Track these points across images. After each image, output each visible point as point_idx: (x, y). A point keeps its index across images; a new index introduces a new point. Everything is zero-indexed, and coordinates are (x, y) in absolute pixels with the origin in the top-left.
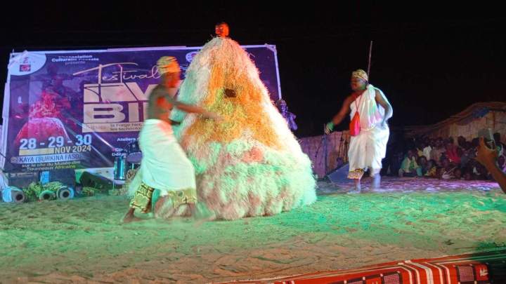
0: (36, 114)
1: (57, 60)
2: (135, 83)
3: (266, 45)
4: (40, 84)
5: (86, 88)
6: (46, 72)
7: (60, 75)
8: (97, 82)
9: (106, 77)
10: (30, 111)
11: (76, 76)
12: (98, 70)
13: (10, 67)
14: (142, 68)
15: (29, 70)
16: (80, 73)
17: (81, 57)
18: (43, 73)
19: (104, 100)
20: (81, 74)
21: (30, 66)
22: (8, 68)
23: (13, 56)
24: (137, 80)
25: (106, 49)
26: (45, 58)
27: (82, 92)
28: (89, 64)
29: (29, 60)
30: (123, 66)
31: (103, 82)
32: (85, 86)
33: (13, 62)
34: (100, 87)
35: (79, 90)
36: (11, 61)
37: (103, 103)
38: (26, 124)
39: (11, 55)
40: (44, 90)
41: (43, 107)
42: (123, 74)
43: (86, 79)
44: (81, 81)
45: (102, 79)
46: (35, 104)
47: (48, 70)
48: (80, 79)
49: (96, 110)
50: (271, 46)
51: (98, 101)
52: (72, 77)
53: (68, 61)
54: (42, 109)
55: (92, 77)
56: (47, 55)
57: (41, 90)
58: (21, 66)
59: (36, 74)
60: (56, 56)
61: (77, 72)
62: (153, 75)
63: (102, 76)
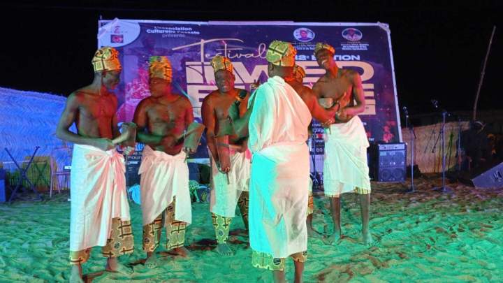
0: (134, 94)
1: (153, 32)
2: (241, 63)
3: (378, 24)
4: (136, 59)
5: (188, 66)
6: (142, 46)
7: (157, 49)
8: (200, 61)
9: (209, 55)
10: (126, 90)
11: (176, 51)
12: (200, 46)
13: (100, 37)
14: (248, 46)
15: (122, 42)
16: (179, 48)
17: (179, 29)
18: (138, 46)
19: (208, 82)
20: (181, 49)
21: (122, 37)
22: (99, 38)
23: (102, 25)
24: (242, 60)
25: (207, 21)
26: (138, 27)
27: (184, 71)
28: (189, 38)
29: (121, 29)
30: (227, 42)
31: (206, 60)
32: (187, 63)
33: (103, 31)
34: (203, 65)
35: (180, 68)
36: (100, 29)
37: (207, 85)
38: (123, 106)
39: (100, 22)
40: (140, 66)
41: (141, 86)
42: (228, 51)
43: (187, 56)
44: (181, 58)
45: (204, 57)
46: (132, 82)
47: (143, 43)
48: (180, 56)
49: (201, 92)
50: (384, 24)
51: (202, 82)
52: (171, 53)
53: (165, 33)
54: (140, 89)
55: (194, 53)
56: (140, 24)
57: (137, 67)
58: (112, 36)
59: (131, 47)
60: (152, 26)
61: (176, 46)
62: (260, 55)
63: (205, 53)
